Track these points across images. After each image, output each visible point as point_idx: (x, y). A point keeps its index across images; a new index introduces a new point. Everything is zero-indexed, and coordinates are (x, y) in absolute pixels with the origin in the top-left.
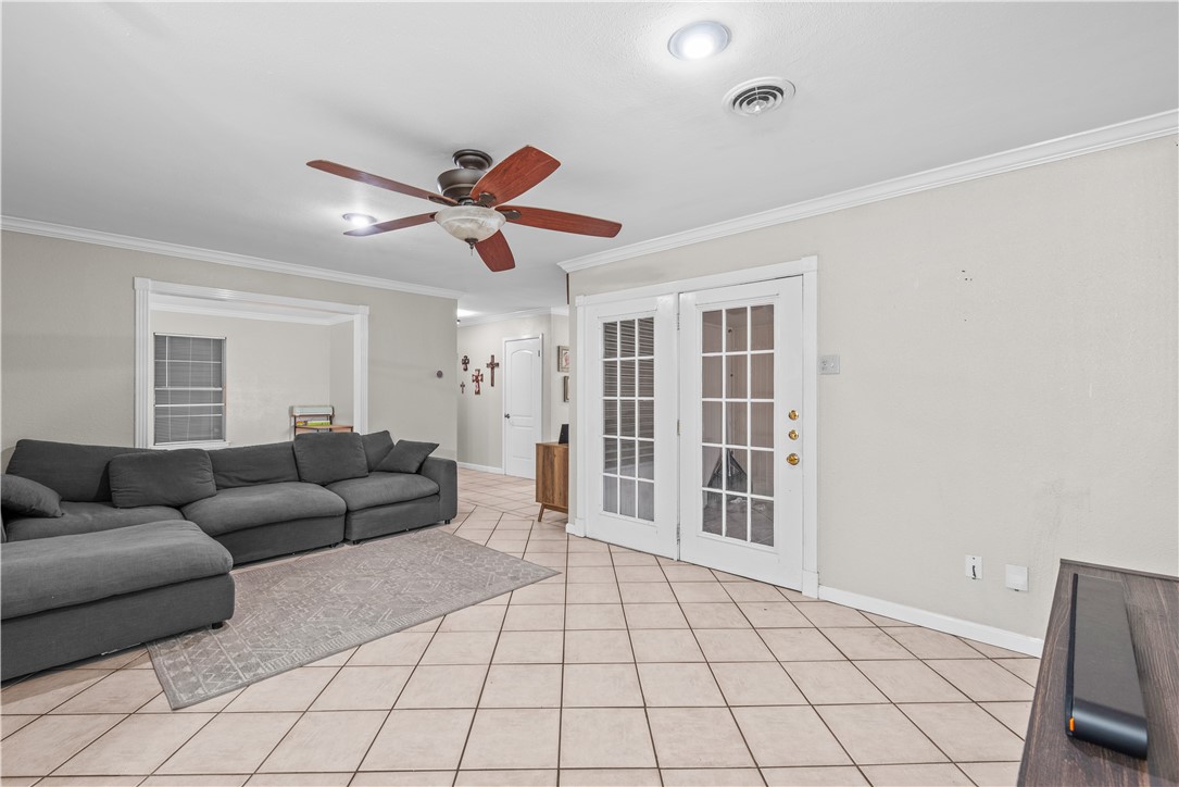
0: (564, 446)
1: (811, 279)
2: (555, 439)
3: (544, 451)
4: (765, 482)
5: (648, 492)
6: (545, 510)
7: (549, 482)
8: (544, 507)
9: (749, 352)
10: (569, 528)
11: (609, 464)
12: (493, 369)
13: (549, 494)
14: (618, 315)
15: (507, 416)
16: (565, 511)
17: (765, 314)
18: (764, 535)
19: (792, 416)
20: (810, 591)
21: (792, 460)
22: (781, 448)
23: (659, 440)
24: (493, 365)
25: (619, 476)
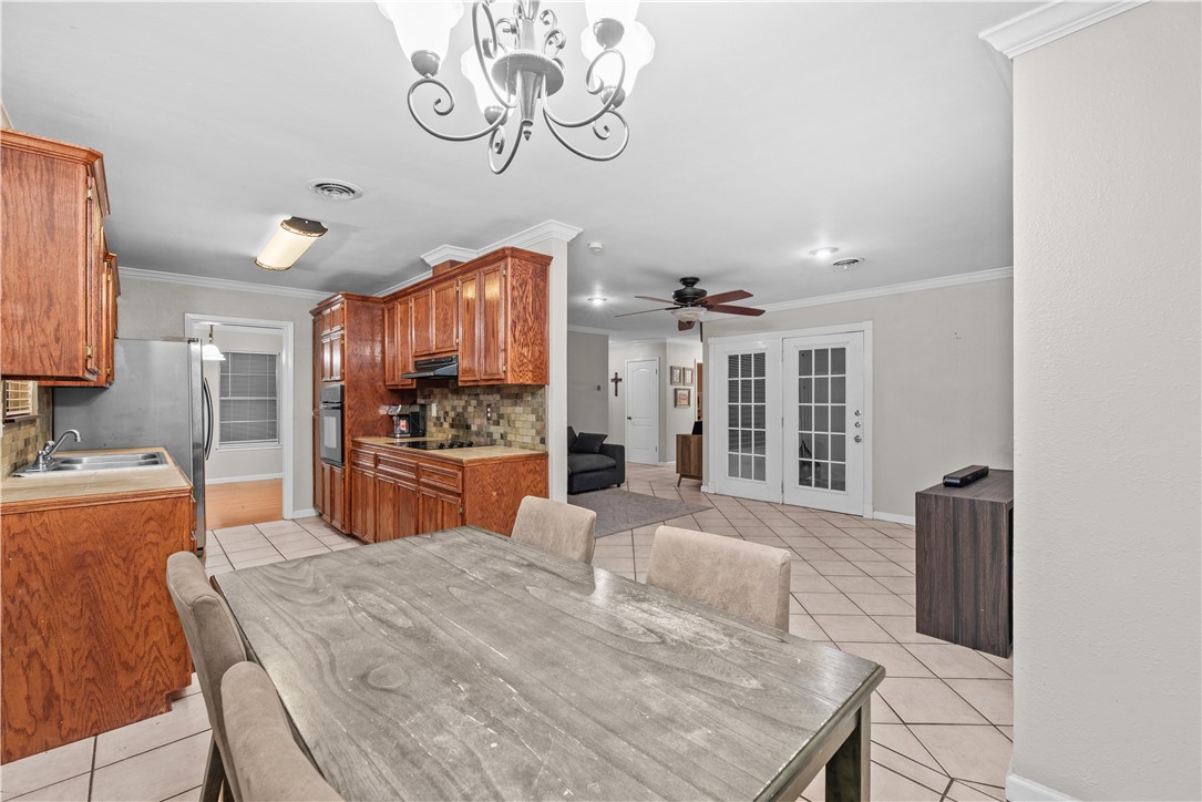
0: (696, 436)
1: (869, 333)
2: (689, 431)
3: (683, 441)
4: (840, 454)
5: (761, 464)
6: (683, 479)
7: (686, 460)
8: (682, 476)
9: (830, 376)
10: (703, 488)
11: (733, 446)
12: (616, 383)
13: (686, 467)
14: (740, 351)
15: (630, 418)
16: (701, 478)
17: (839, 354)
18: (839, 485)
19: (857, 414)
20: (868, 514)
21: (857, 440)
22: (850, 433)
23: (769, 430)
24: (617, 380)
25: (740, 454)
